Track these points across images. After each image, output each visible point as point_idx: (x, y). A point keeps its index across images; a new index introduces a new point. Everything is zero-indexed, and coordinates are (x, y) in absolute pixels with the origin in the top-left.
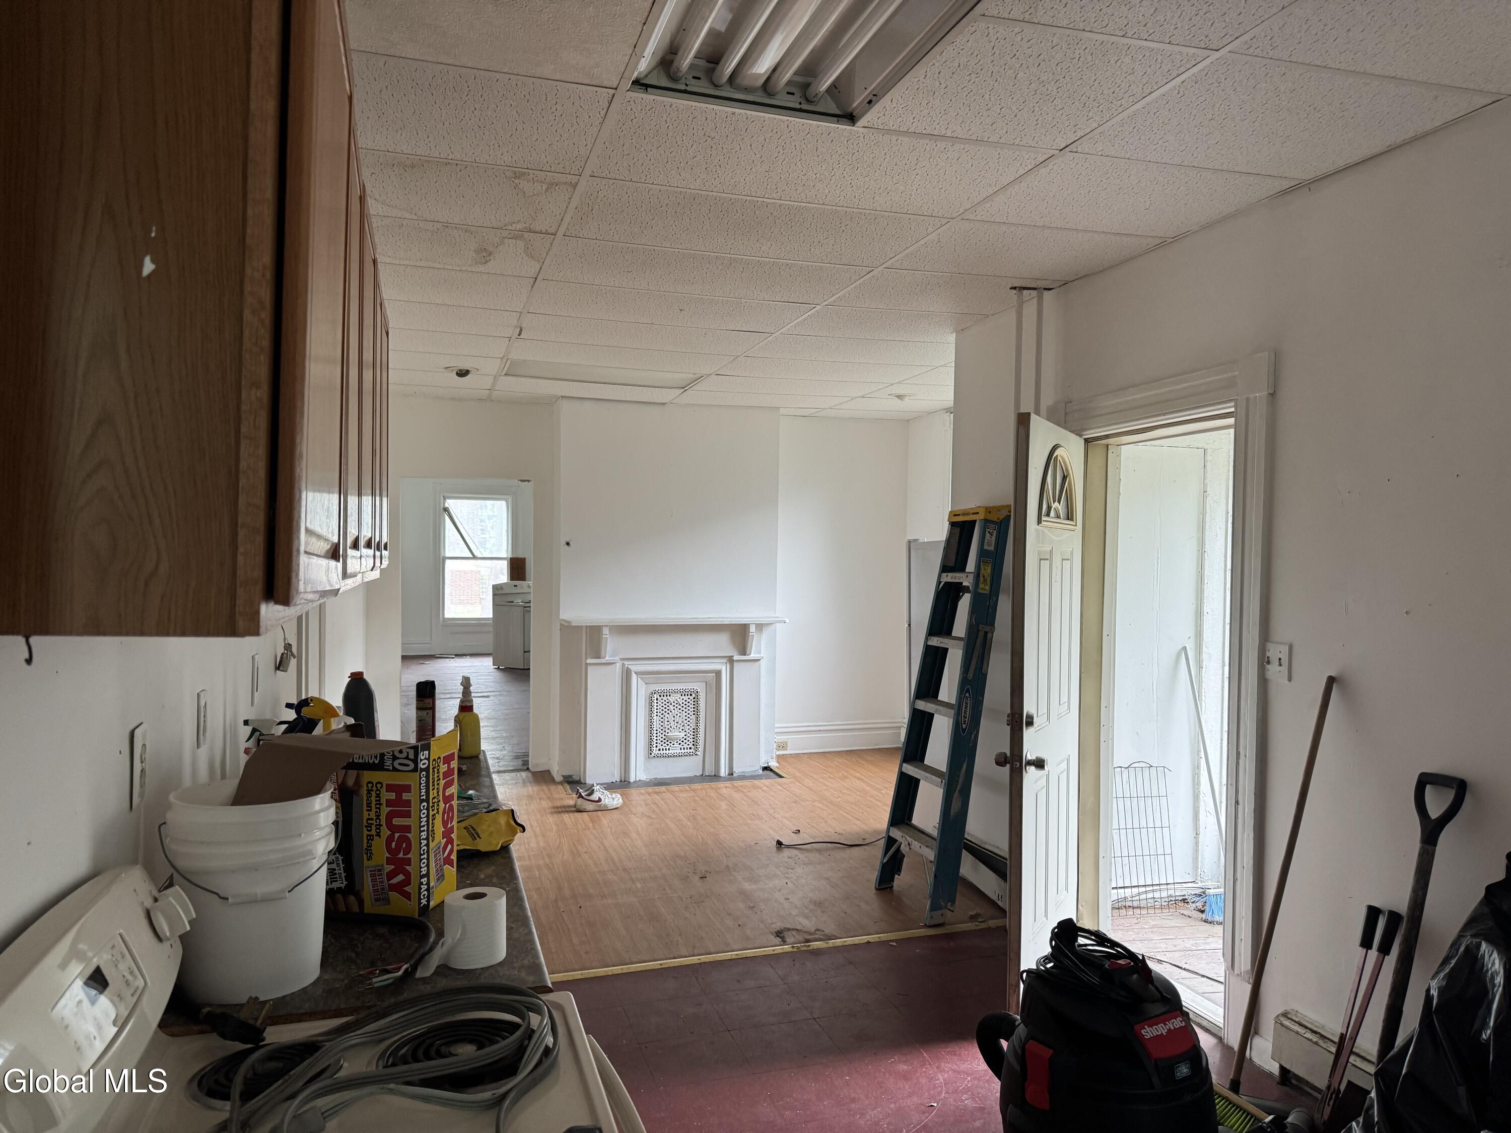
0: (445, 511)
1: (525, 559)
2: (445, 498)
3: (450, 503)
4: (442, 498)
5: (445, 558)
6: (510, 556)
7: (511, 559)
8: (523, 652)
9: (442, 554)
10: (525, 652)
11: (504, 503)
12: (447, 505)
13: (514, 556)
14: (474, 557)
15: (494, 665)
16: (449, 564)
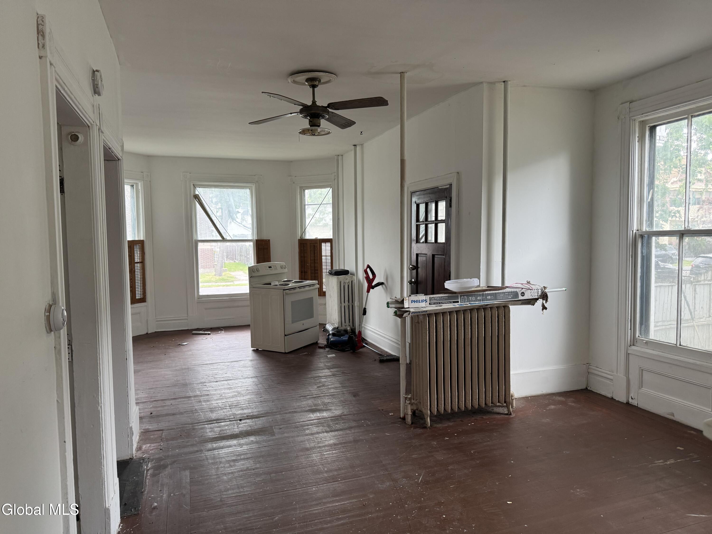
0: (196, 198)
1: (269, 240)
2: (195, 186)
3: (199, 191)
4: (192, 186)
5: (197, 241)
6: (255, 238)
7: (257, 240)
8: (284, 335)
9: (195, 238)
10: (285, 335)
11: (248, 191)
12: (197, 193)
13: (259, 238)
14: (224, 240)
15: (252, 347)
16: (201, 246)
